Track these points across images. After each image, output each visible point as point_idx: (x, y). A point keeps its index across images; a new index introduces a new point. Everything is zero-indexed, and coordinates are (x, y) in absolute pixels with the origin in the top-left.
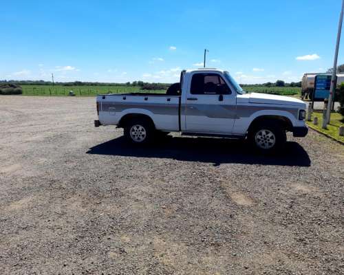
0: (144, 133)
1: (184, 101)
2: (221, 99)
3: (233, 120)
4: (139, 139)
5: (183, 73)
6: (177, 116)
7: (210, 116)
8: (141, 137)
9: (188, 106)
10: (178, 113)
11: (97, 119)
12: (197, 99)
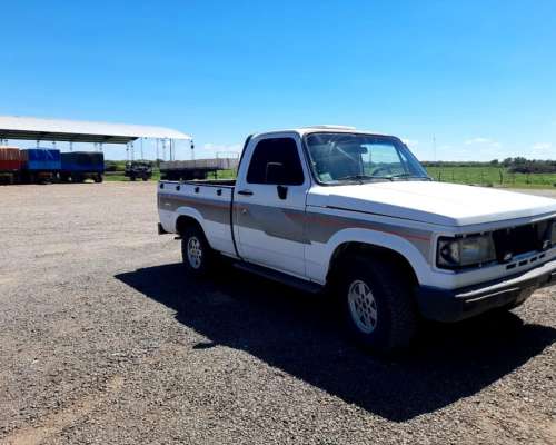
2: (283, 194)
3: (301, 246)
5: (248, 142)
9: (241, 207)
10: (229, 219)
12: (251, 194)
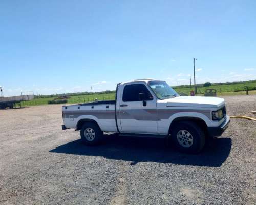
0: (94, 134)
1: (118, 108)
2: (145, 104)
3: (156, 122)
4: (91, 138)
5: (118, 86)
6: (115, 120)
7: (138, 119)
8: (92, 137)
9: (122, 112)
10: (114, 117)
11: (63, 124)
12: (127, 106)
